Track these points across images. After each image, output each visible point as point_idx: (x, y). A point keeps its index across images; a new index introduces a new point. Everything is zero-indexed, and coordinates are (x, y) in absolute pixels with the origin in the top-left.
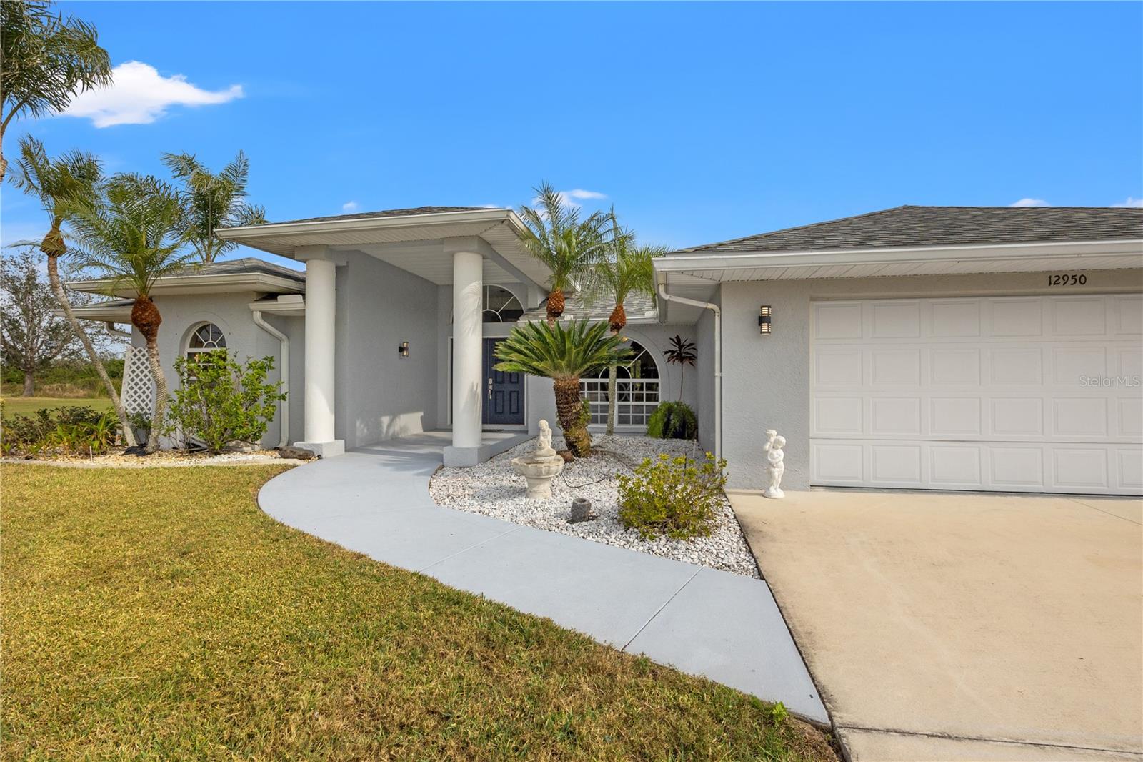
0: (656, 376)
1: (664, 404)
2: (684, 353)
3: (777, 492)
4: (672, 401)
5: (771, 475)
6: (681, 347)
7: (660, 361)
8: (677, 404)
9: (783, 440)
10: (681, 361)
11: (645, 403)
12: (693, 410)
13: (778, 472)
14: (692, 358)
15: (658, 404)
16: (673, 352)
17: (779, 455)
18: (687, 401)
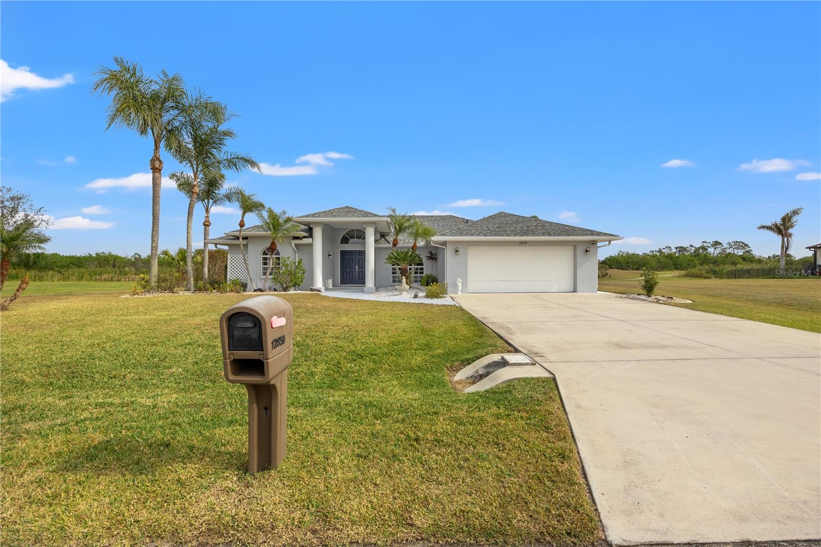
0: (423, 265)
1: (426, 275)
2: (433, 257)
3: (459, 293)
4: (429, 274)
5: (458, 289)
6: (432, 255)
7: (425, 261)
8: (431, 275)
9: (461, 280)
10: (432, 260)
11: (419, 275)
12: (436, 277)
13: (460, 288)
14: (436, 259)
15: (424, 275)
16: (429, 257)
17: (460, 284)
18: (434, 274)
